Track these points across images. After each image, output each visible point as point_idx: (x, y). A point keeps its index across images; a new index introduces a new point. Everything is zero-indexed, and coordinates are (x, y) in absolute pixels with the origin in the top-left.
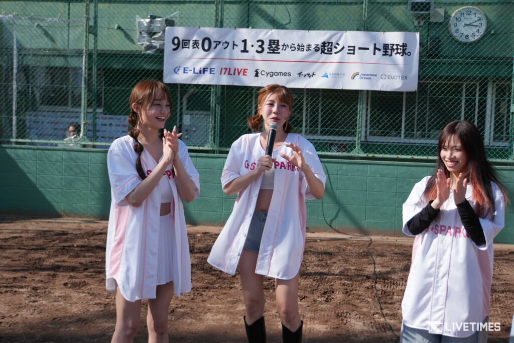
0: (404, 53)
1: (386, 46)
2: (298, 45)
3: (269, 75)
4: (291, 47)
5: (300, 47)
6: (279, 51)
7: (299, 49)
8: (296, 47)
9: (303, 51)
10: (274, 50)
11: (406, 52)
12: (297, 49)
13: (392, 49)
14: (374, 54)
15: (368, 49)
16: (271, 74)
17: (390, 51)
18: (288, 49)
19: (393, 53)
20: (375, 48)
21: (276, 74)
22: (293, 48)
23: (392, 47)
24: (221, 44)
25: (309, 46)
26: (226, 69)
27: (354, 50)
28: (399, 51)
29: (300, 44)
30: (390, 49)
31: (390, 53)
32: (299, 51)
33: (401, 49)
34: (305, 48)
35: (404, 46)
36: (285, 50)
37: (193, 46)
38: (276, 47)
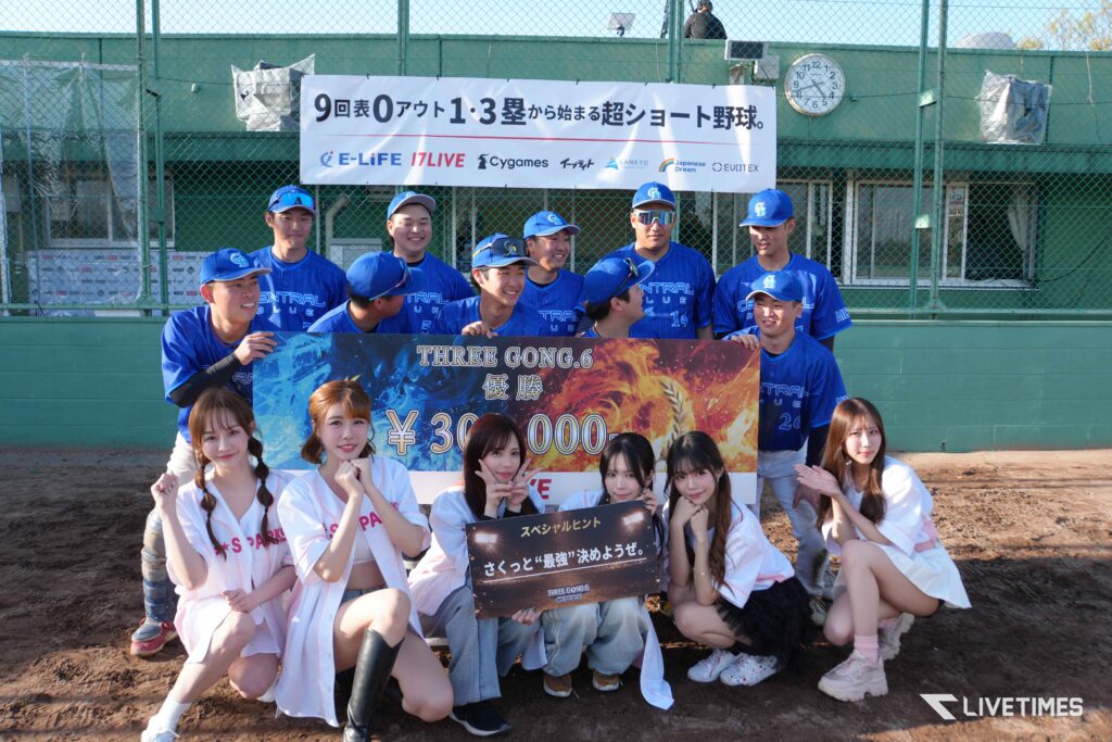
0: (751, 123)
1: (719, 111)
2: (560, 109)
3: (506, 164)
4: (546, 113)
5: (564, 113)
6: (524, 119)
7: (561, 116)
8: (557, 112)
9: (570, 119)
10: (514, 118)
11: (756, 121)
12: (557, 116)
13: (731, 117)
14: (699, 125)
15: (687, 116)
16: (511, 163)
17: (726, 120)
18: (541, 117)
19: (733, 124)
20: (701, 115)
21: (519, 163)
22: (550, 114)
23: (730, 113)
24: (412, 107)
25: (580, 110)
26: (424, 155)
27: (663, 118)
28: (744, 120)
29: (564, 107)
30: (727, 117)
31: (726, 124)
32: (562, 120)
33: (746, 117)
34: (573, 114)
35: (752, 110)
36: (535, 118)
37: (358, 111)
38: (517, 112)
